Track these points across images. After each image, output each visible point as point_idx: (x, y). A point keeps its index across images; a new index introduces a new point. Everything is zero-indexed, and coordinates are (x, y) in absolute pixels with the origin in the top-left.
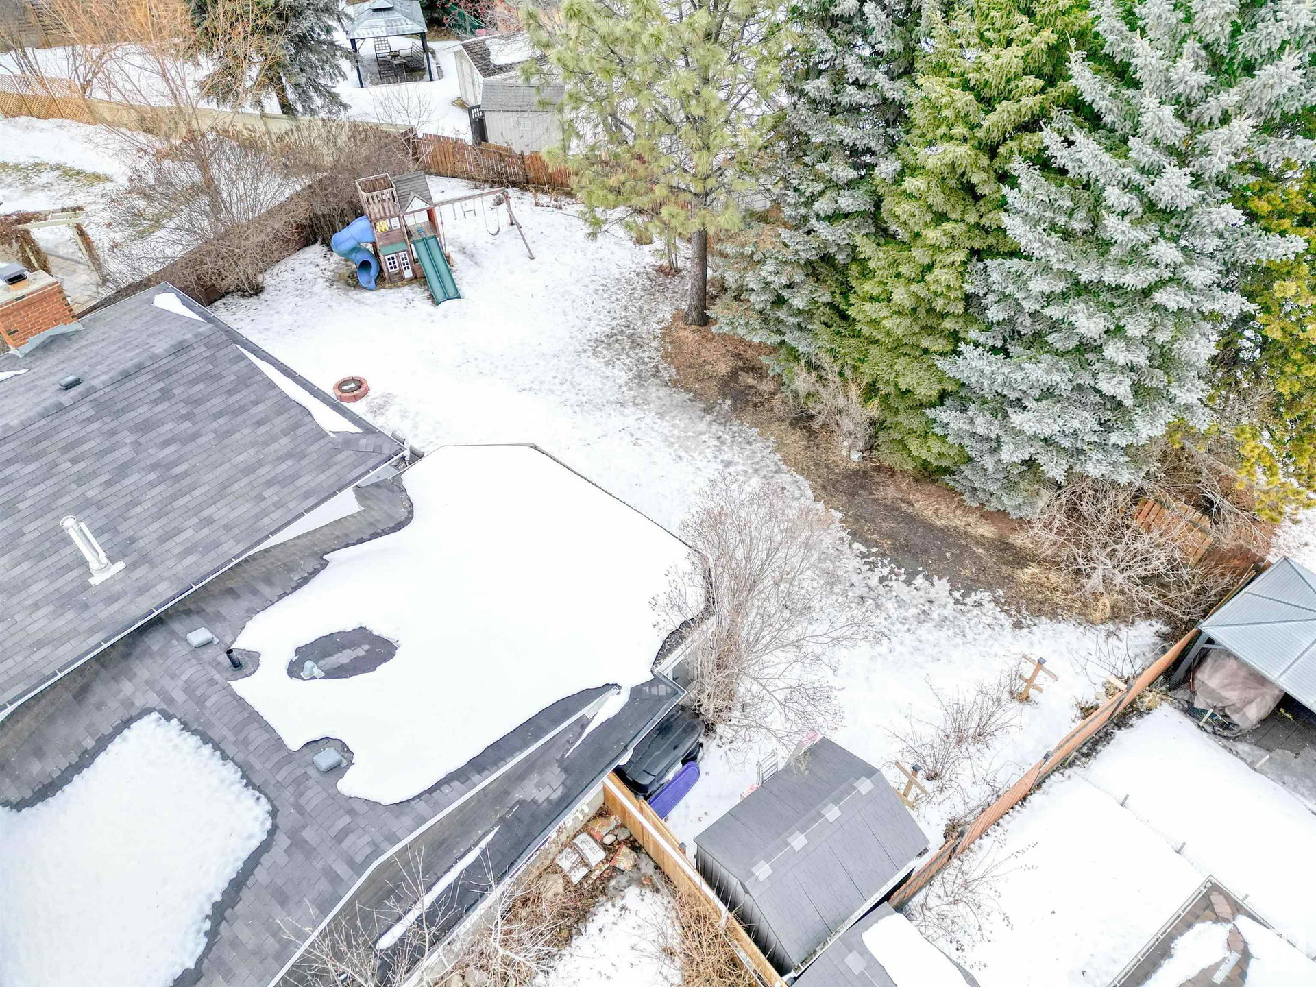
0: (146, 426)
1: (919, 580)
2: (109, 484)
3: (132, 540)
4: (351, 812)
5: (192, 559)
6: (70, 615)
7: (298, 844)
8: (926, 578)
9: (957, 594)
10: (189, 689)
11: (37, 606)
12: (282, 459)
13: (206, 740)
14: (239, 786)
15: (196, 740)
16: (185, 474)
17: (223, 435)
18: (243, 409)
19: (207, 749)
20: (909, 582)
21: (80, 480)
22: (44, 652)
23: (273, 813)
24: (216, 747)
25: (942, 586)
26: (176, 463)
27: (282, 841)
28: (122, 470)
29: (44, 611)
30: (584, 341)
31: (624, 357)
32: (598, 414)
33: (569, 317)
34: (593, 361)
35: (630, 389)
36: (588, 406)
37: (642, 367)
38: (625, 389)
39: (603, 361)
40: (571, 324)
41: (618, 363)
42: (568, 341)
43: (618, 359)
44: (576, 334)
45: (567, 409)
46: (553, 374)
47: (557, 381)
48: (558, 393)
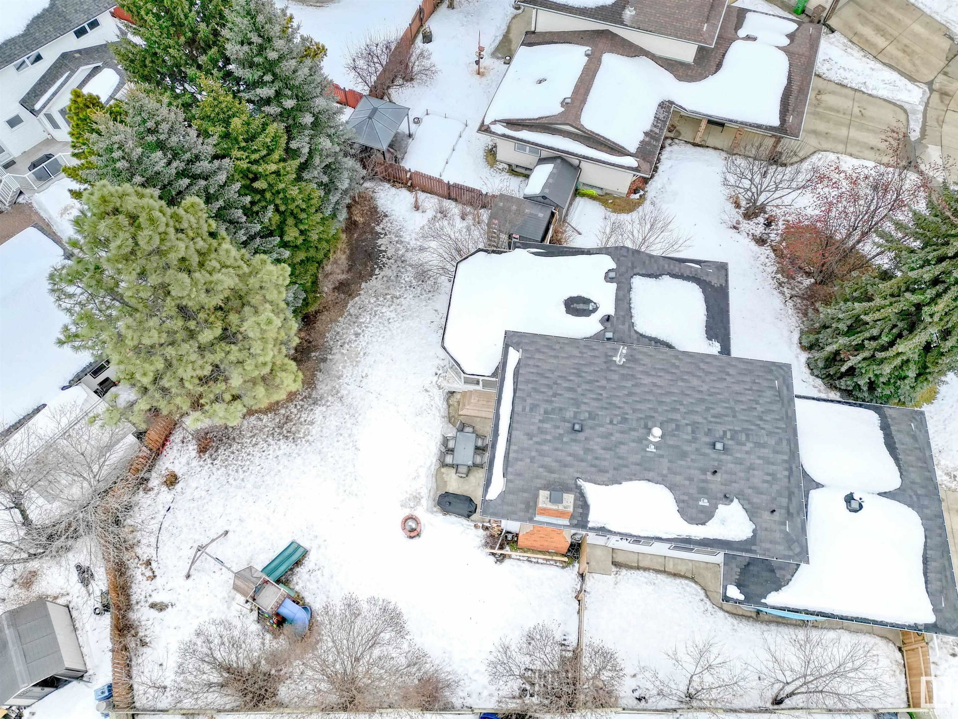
0: (571, 390)
1: (383, 248)
2: (597, 381)
3: (605, 362)
4: (618, 260)
5: (594, 347)
6: (637, 357)
7: (633, 267)
8: (380, 246)
9: (382, 236)
10: (623, 324)
11: (644, 365)
12: (544, 353)
13: (630, 308)
14: (633, 290)
15: (633, 311)
16: (574, 368)
17: (552, 371)
18: (538, 374)
19: (632, 305)
20: (385, 251)
21: (604, 388)
22: (651, 353)
23: (632, 277)
24: (630, 304)
25: (379, 242)
26: (574, 373)
27: (636, 271)
28: (590, 382)
29: (643, 362)
30: (299, 447)
31: (302, 419)
32: (355, 404)
33: (280, 468)
34: (314, 432)
35: (327, 401)
36: (352, 411)
37: (306, 406)
38: (329, 404)
39: (311, 428)
40: (286, 463)
41: (309, 419)
42: (303, 455)
43: (305, 421)
44: (294, 455)
45: (360, 418)
46: (336, 444)
47: (341, 438)
48: (349, 432)
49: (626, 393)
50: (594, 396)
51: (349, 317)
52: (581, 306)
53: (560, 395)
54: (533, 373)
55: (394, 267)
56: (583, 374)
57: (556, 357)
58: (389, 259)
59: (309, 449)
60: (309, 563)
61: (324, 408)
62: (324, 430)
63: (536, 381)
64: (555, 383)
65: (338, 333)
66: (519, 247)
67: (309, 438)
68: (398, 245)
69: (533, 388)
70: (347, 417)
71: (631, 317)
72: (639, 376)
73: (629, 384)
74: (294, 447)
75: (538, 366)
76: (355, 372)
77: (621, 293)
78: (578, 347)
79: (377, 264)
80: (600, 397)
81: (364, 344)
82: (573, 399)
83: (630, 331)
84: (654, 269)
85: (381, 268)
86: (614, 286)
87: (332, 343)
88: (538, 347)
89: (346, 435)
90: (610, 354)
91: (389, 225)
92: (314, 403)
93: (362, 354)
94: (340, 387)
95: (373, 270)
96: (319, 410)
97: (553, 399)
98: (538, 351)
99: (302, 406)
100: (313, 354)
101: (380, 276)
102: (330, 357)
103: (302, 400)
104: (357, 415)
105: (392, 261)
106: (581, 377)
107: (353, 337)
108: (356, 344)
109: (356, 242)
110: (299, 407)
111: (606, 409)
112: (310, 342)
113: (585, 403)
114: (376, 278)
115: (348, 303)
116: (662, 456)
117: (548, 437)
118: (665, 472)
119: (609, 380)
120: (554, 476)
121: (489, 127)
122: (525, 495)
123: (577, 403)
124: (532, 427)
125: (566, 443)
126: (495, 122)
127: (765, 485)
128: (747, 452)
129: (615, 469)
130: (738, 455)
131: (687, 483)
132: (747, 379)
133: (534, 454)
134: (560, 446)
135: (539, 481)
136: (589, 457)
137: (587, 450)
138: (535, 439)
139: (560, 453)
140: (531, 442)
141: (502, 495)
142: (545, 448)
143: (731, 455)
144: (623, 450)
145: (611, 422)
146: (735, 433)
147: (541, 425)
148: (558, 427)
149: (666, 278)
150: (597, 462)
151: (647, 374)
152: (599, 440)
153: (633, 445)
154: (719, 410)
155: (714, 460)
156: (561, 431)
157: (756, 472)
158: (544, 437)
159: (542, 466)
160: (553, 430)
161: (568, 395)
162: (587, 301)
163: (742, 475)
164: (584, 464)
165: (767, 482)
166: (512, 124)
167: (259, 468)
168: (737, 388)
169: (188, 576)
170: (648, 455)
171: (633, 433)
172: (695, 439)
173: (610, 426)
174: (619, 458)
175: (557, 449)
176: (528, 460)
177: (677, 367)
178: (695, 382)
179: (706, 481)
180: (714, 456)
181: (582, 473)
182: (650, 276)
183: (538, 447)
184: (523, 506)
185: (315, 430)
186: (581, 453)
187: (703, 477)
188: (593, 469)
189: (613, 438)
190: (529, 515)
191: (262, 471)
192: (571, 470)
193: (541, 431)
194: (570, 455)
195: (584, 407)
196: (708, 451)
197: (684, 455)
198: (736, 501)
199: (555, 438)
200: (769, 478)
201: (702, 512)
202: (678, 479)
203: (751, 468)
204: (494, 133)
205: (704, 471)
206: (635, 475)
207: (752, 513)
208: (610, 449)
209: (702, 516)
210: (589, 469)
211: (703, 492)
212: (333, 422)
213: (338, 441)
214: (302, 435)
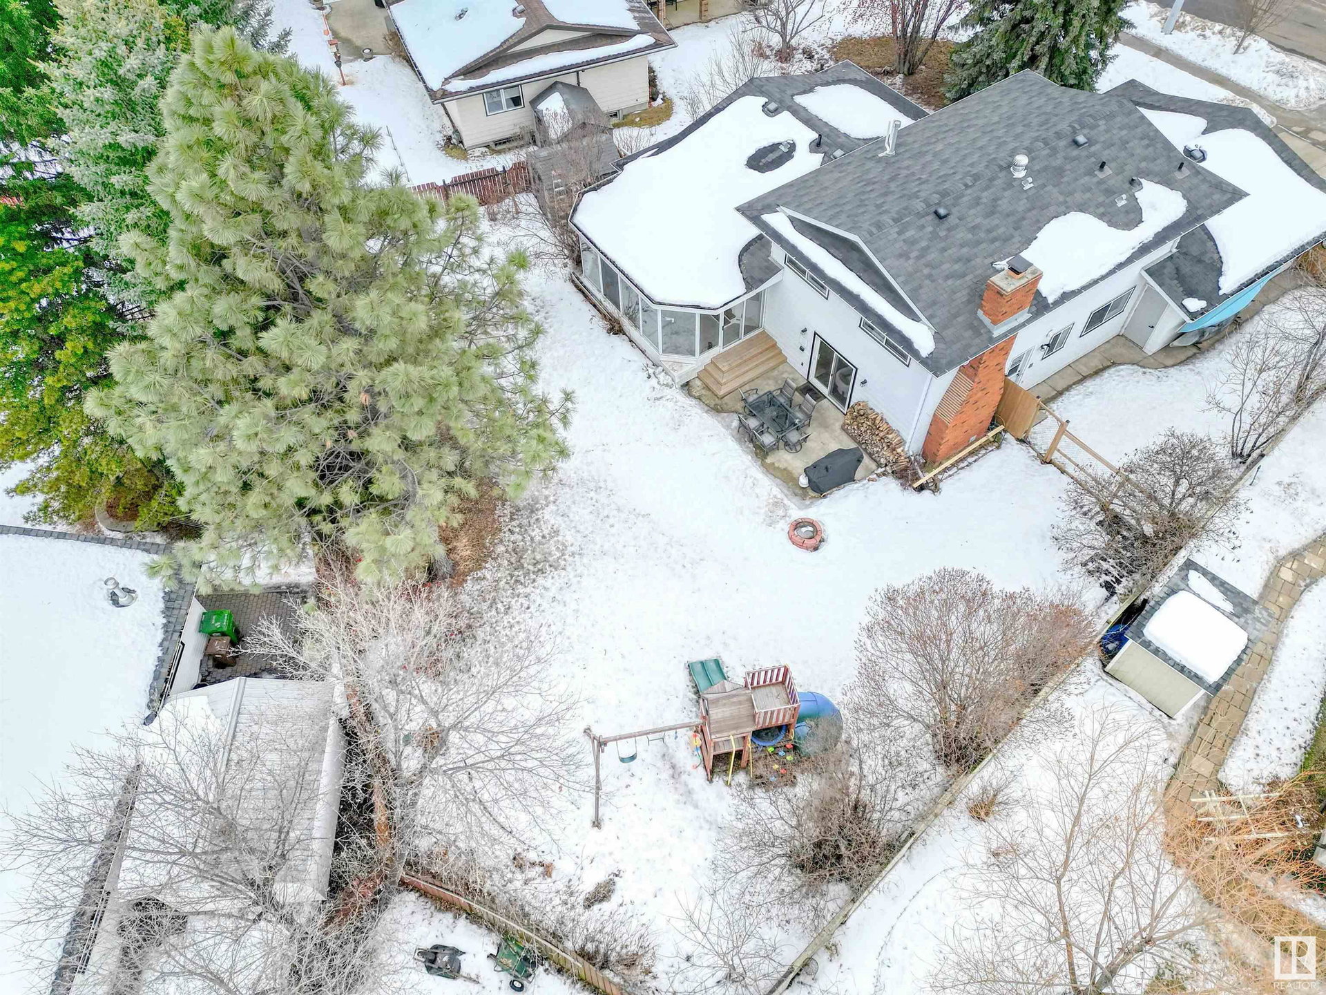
0: (886, 194)
2: (898, 175)
4: (761, 92)
5: (846, 162)
7: (783, 91)
12: (807, 194)
13: (826, 123)
14: (808, 108)
15: (831, 124)
16: (858, 183)
17: (841, 197)
19: (825, 120)
21: (913, 174)
23: (792, 99)
24: (821, 120)
26: (864, 185)
27: (788, 93)
28: (892, 179)
49: (939, 163)
50: (917, 183)
52: (771, 157)
53: (884, 203)
54: (827, 210)
56: (875, 180)
57: (825, 188)
63: (841, 211)
66: (625, 164)
69: (851, 216)
71: (837, 129)
72: (926, 150)
73: (929, 158)
75: (823, 203)
77: (802, 115)
78: (831, 172)
80: (922, 180)
82: (901, 197)
83: (851, 141)
84: (800, 87)
86: (786, 115)
88: (795, 195)
90: (869, 156)
96: (547, 514)
97: (883, 209)
98: (798, 196)
106: (876, 182)
110: (517, 530)
111: (944, 182)
113: (920, 191)
116: (1044, 186)
117: (924, 244)
118: (1061, 199)
119: (906, 168)
120: (968, 278)
121: (445, 91)
122: (960, 319)
124: (897, 246)
125: (947, 237)
126: (447, 80)
127: (1151, 149)
128: (1107, 131)
129: (1016, 229)
130: (1102, 139)
131: (1088, 195)
132: (1017, 95)
134: (943, 245)
135: (959, 295)
136: (982, 235)
137: (974, 229)
138: (913, 255)
139: (950, 252)
140: (911, 262)
141: (938, 337)
142: (933, 256)
143: (1097, 142)
144: (1004, 205)
145: (966, 186)
146: (1078, 122)
147: (903, 237)
148: (923, 227)
149: (820, 88)
150: (994, 234)
152: (972, 212)
153: (1007, 194)
155: (1088, 157)
156: (930, 229)
157: (1131, 144)
158: (918, 246)
159: (947, 278)
160: (921, 234)
161: (891, 198)
162: (774, 147)
163: (1123, 154)
164: (983, 246)
165: (1148, 146)
166: (468, 71)
169: (597, 824)
170: (1030, 193)
171: (996, 182)
172: (1054, 151)
173: (969, 191)
174: (1008, 215)
175: (944, 250)
176: (927, 282)
178: (980, 122)
179: (1101, 182)
180: (1084, 153)
181: (991, 255)
182: (807, 93)
183: (923, 261)
184: (968, 334)
186: (970, 236)
187: (1095, 180)
188: (997, 244)
189: (984, 200)
190: (985, 337)
192: (978, 260)
193: (912, 242)
194: (962, 246)
196: (1075, 152)
197: (1060, 171)
198: (1143, 181)
199: (930, 240)
200: (1146, 142)
201: (1127, 212)
202: (1078, 197)
203: (1124, 143)
204: (457, 93)
205: (1090, 173)
206: (1038, 221)
207: (1166, 182)
208: (992, 213)
209: (1132, 216)
210: (993, 247)
211: (1111, 193)
213: (612, 526)
214: (558, 554)
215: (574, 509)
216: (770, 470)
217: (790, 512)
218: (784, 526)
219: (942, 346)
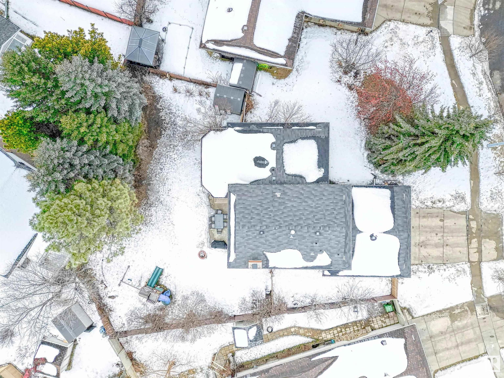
0: (258, 214)
1: (163, 118)
2: (269, 208)
3: (272, 197)
4: (277, 136)
5: (268, 188)
6: (286, 191)
7: (284, 139)
8: (161, 117)
9: (161, 111)
10: (280, 172)
11: (289, 195)
12: (246, 195)
13: (283, 162)
14: (284, 152)
15: (284, 164)
16: (259, 202)
17: (250, 205)
18: (244, 208)
19: (284, 161)
20: (165, 120)
21: (271, 211)
22: (291, 188)
23: (283, 145)
24: (283, 160)
25: (161, 114)
26: (259, 205)
27: (285, 141)
28: (266, 209)
29: (288, 194)
30: (148, 227)
31: (147, 214)
32: (168, 204)
33: (143, 237)
34: (153, 220)
35: (156, 204)
36: (168, 208)
37: (147, 208)
38: (156, 206)
39: (151, 218)
40: (145, 235)
41: (150, 214)
42: (151, 230)
43: (148, 215)
44: (147, 231)
45: (172, 211)
46: (164, 224)
47: (165, 221)
48: (168, 217)
49: (281, 212)
50: (268, 216)
51: (155, 160)
52: (261, 162)
53: (254, 218)
54: (241, 208)
55: (171, 129)
56: (263, 205)
57: (251, 197)
58: (168, 124)
59: (153, 228)
60: (165, 274)
61: (155, 208)
62: (158, 218)
63: (243, 212)
64: (252, 212)
65: (152, 169)
66: (230, 127)
67: (152, 222)
68: (170, 115)
69: (242, 216)
70: (166, 211)
71: (284, 167)
72: (286, 203)
73: (282, 208)
74: (146, 227)
75: (244, 203)
76: (165, 189)
77: (278, 155)
78: (260, 190)
79: (162, 128)
80: (270, 217)
81: (166, 174)
82: (259, 219)
83: (283, 174)
84: (294, 138)
85: (165, 130)
86: (275, 151)
87: (150, 175)
88: (243, 192)
89: (168, 219)
90: (274, 191)
91: (163, 103)
92: (150, 206)
93: (166, 179)
94: (160, 197)
95: (161, 132)
96: (153, 209)
97: (251, 221)
98: (244, 194)
99: (145, 208)
100: (143, 182)
101: (165, 135)
102: (151, 182)
103: (144, 205)
104: (170, 209)
105: (169, 125)
106: (262, 206)
107: (160, 171)
108: (162, 174)
109: (149, 116)
110: (144, 209)
111: (273, 222)
112: (140, 176)
113: (264, 221)
114: (164, 136)
115: (153, 152)
116: (296, 239)
117: (251, 237)
118: (297, 245)
119: (274, 207)
120: (254, 251)
121: (205, 45)
122: (244, 259)
123: (261, 221)
124: (243, 234)
125: (258, 239)
126: (208, 41)
127: (336, 245)
128: (329, 234)
129: (278, 246)
130: (325, 236)
131: (306, 248)
132: (331, 197)
133: (245, 244)
134: (255, 240)
135: (249, 254)
136: (268, 243)
137: (266, 241)
138: (245, 239)
139: (256, 243)
140: (244, 240)
141: (235, 260)
142: (250, 241)
143: (323, 236)
144: (280, 239)
145: (275, 229)
146: (324, 227)
147: (247, 233)
148: (254, 233)
149: (300, 141)
150: (271, 244)
151: (289, 200)
152: (271, 236)
153: (284, 236)
154: (319, 216)
155: (316, 238)
156: (255, 235)
157: (332, 241)
158: (249, 237)
159: (249, 248)
160: (252, 235)
161: (258, 217)
162: (263, 159)
163: (327, 242)
164: (266, 246)
165: (336, 244)
166: (217, 42)
167: (134, 238)
168: (327, 203)
169: (119, 285)
170: (290, 239)
171: (284, 232)
172: (308, 232)
173: (275, 230)
174: (279, 242)
175: (255, 241)
176: (243, 247)
177: (302, 194)
178: (310, 202)
179: (313, 246)
180: (316, 237)
181: (265, 249)
182: (291, 142)
183: (247, 241)
184: (243, 263)
185: (153, 218)
186: (264, 242)
187: (312, 245)
188: (269, 247)
189: (276, 235)
190: (246, 266)
191: (136, 239)
192: (261, 248)
193: (247, 235)
194: (260, 243)
195: (264, 223)
196: (314, 235)
197: (304, 238)
198: (325, 252)
199: (253, 237)
200: (337, 243)
201: (312, 257)
202: (302, 247)
203: (331, 240)
204: (208, 48)
205: (312, 243)
206: (285, 247)
207: (331, 255)
208: (276, 239)
209: (312, 259)
210: (268, 247)
211: (312, 250)
212: (160, 214)
213: (165, 222)
214: (149, 222)
215: (159, 212)
216: (210, 232)
217: (204, 247)
218: (199, 250)
219: (234, 262)
